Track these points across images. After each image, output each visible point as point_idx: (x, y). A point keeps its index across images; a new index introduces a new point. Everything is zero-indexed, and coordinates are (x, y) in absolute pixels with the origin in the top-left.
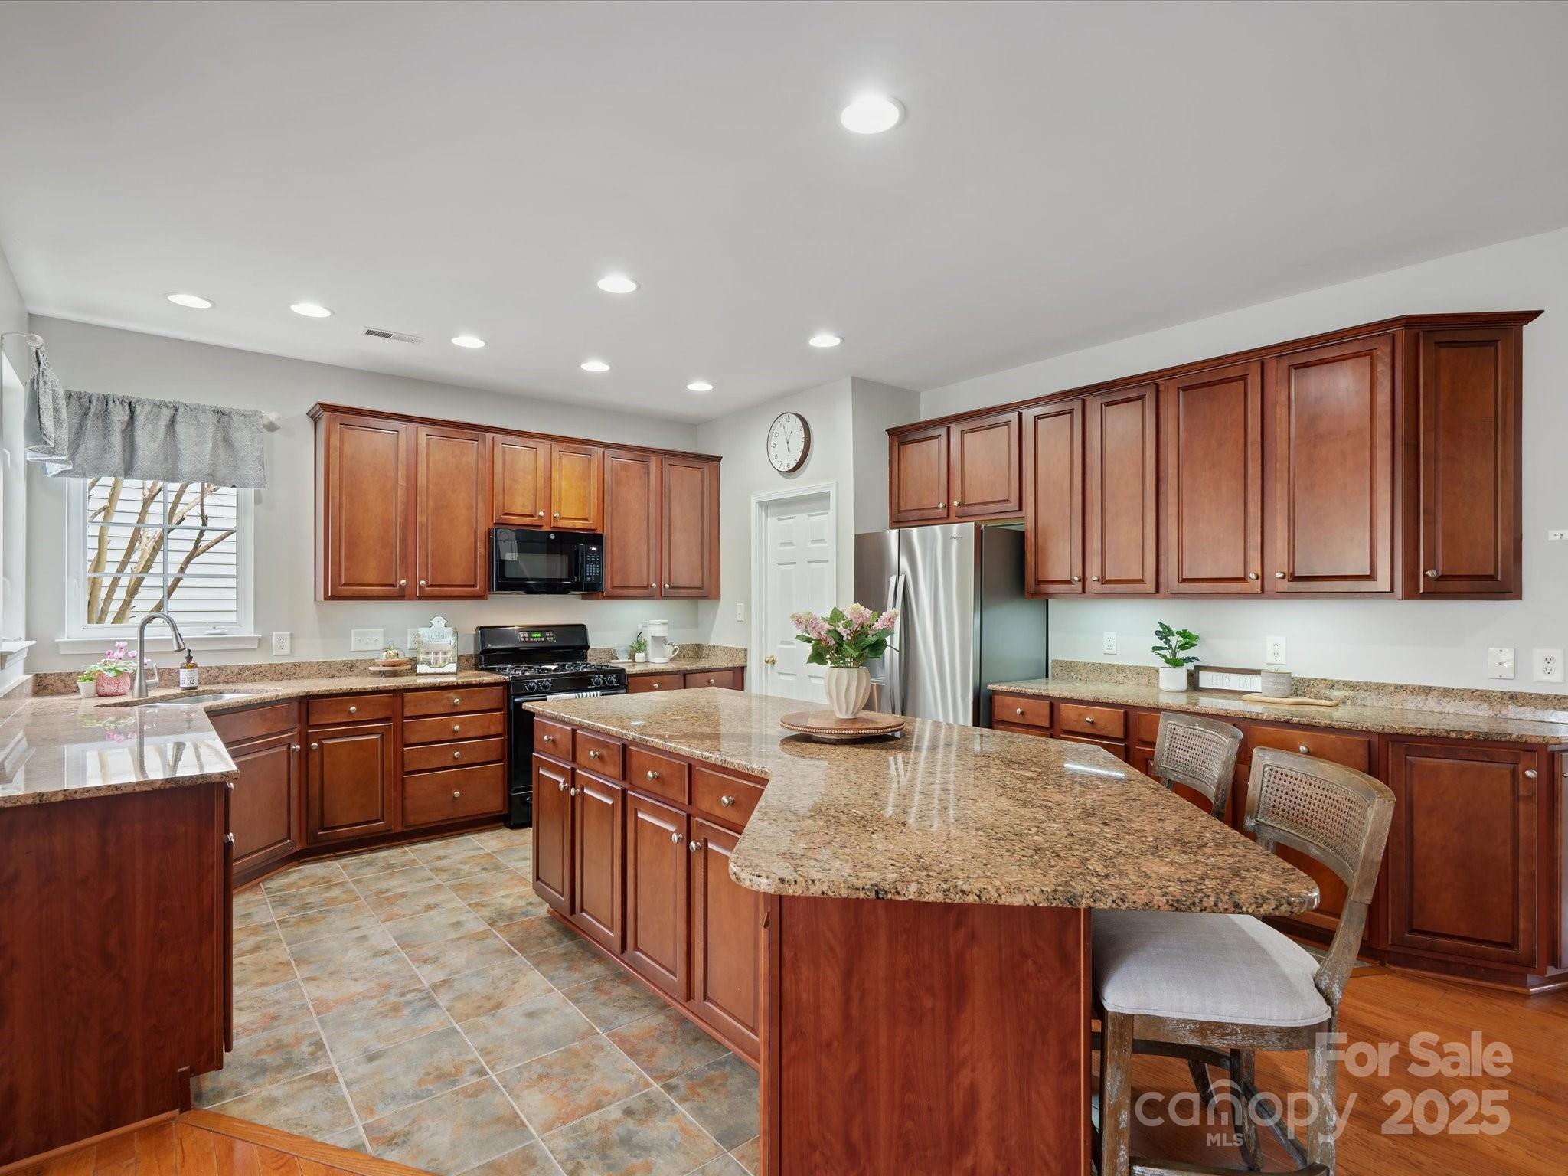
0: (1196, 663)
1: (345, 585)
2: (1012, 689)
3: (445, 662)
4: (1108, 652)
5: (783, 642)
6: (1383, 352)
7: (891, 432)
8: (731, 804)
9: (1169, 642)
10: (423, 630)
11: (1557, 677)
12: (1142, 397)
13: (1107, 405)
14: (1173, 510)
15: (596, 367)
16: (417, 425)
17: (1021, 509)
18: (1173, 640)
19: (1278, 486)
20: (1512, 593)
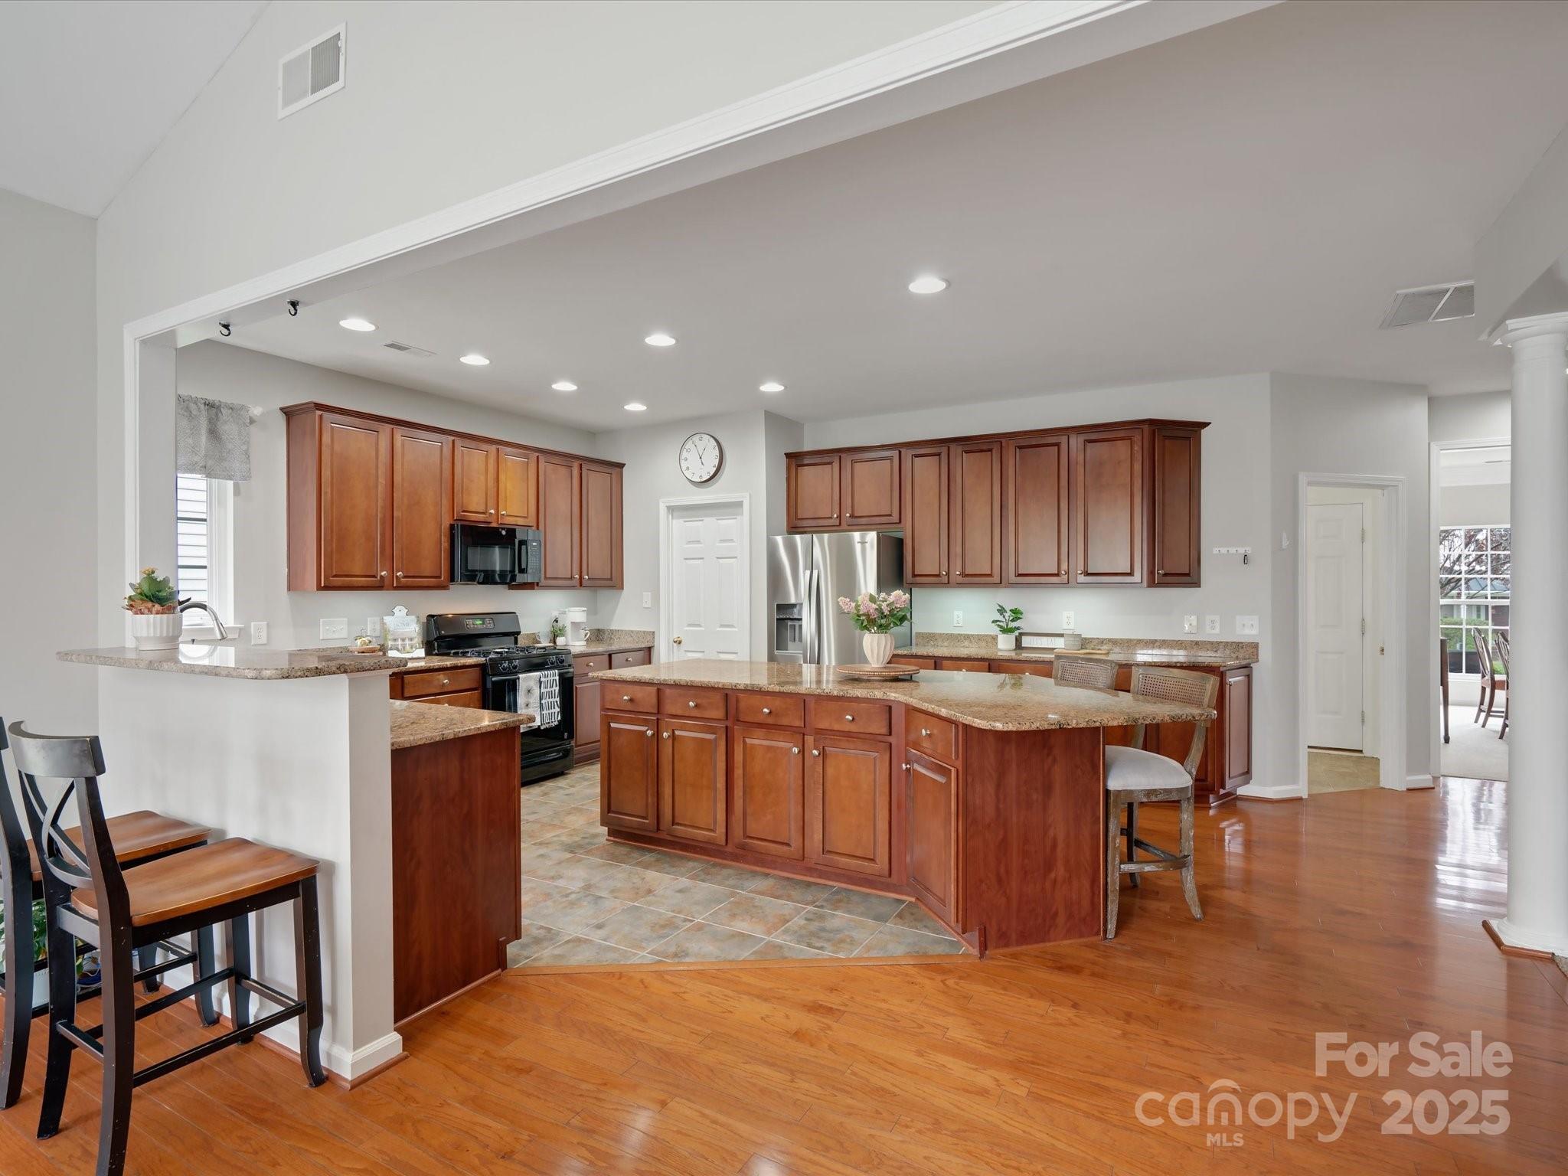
0: (1021, 631)
1: (336, 576)
2: (906, 652)
3: (412, 648)
4: (956, 625)
5: (690, 625)
6: (1137, 438)
7: (788, 455)
8: (853, 719)
9: (1004, 617)
10: (387, 619)
11: (1217, 631)
12: (990, 450)
13: (966, 452)
14: (1012, 528)
15: (565, 386)
16: (392, 426)
17: (900, 522)
18: (1007, 615)
19: (1079, 513)
20: (1196, 584)
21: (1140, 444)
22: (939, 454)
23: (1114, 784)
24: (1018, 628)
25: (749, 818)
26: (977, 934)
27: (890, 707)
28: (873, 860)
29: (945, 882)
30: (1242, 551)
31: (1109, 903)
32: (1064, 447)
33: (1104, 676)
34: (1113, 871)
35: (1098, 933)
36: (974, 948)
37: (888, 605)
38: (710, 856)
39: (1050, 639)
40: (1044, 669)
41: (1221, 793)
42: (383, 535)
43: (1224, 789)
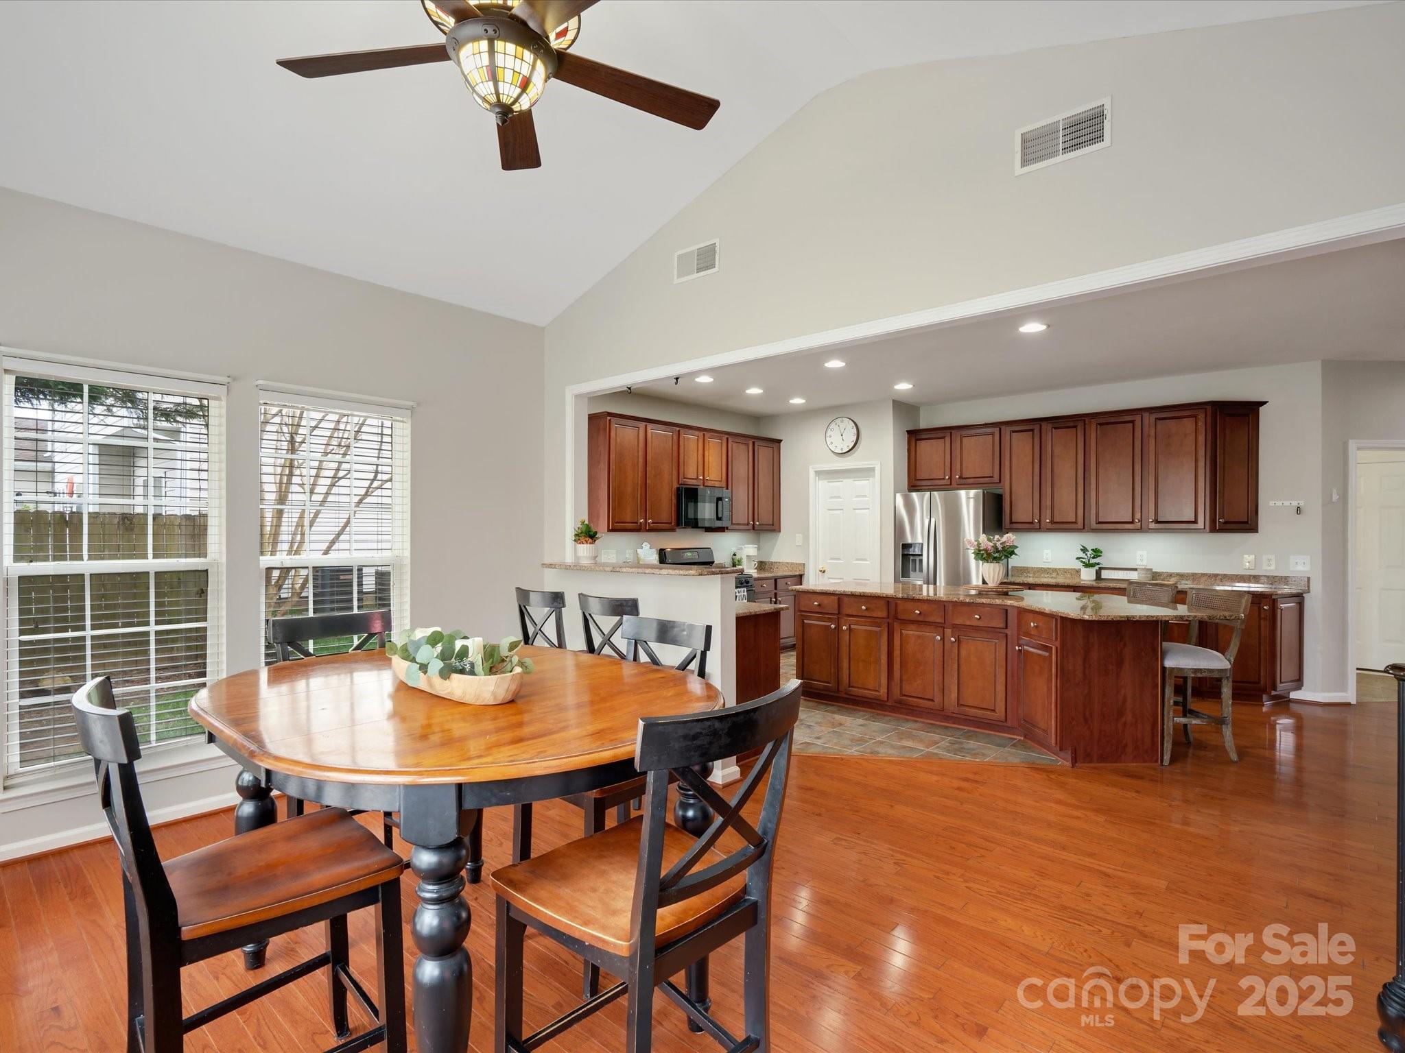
0: (1100, 566)
1: (616, 522)
5: (832, 559)
6: (1201, 416)
7: (909, 432)
8: (980, 618)
9: (1086, 555)
10: (639, 551)
11: (1273, 567)
12: (1076, 427)
13: (1055, 428)
14: (1093, 486)
15: (754, 391)
16: (645, 423)
17: (1000, 482)
18: (1088, 553)
19: (1150, 476)
20: (1254, 529)
21: (1204, 420)
22: (1032, 430)
23: (1169, 663)
24: (1098, 564)
25: (904, 683)
26: (1070, 752)
27: (1007, 610)
28: (994, 711)
29: (1048, 721)
30: (1295, 504)
31: (1165, 742)
32: (1138, 424)
33: (1166, 596)
34: (1168, 721)
35: (1157, 761)
36: (1067, 762)
37: (1001, 544)
38: (875, 709)
39: (1125, 572)
40: (1119, 590)
41: (1272, 694)
42: (641, 495)
43: (1276, 690)
